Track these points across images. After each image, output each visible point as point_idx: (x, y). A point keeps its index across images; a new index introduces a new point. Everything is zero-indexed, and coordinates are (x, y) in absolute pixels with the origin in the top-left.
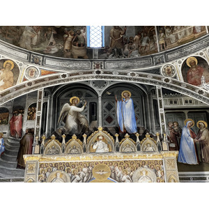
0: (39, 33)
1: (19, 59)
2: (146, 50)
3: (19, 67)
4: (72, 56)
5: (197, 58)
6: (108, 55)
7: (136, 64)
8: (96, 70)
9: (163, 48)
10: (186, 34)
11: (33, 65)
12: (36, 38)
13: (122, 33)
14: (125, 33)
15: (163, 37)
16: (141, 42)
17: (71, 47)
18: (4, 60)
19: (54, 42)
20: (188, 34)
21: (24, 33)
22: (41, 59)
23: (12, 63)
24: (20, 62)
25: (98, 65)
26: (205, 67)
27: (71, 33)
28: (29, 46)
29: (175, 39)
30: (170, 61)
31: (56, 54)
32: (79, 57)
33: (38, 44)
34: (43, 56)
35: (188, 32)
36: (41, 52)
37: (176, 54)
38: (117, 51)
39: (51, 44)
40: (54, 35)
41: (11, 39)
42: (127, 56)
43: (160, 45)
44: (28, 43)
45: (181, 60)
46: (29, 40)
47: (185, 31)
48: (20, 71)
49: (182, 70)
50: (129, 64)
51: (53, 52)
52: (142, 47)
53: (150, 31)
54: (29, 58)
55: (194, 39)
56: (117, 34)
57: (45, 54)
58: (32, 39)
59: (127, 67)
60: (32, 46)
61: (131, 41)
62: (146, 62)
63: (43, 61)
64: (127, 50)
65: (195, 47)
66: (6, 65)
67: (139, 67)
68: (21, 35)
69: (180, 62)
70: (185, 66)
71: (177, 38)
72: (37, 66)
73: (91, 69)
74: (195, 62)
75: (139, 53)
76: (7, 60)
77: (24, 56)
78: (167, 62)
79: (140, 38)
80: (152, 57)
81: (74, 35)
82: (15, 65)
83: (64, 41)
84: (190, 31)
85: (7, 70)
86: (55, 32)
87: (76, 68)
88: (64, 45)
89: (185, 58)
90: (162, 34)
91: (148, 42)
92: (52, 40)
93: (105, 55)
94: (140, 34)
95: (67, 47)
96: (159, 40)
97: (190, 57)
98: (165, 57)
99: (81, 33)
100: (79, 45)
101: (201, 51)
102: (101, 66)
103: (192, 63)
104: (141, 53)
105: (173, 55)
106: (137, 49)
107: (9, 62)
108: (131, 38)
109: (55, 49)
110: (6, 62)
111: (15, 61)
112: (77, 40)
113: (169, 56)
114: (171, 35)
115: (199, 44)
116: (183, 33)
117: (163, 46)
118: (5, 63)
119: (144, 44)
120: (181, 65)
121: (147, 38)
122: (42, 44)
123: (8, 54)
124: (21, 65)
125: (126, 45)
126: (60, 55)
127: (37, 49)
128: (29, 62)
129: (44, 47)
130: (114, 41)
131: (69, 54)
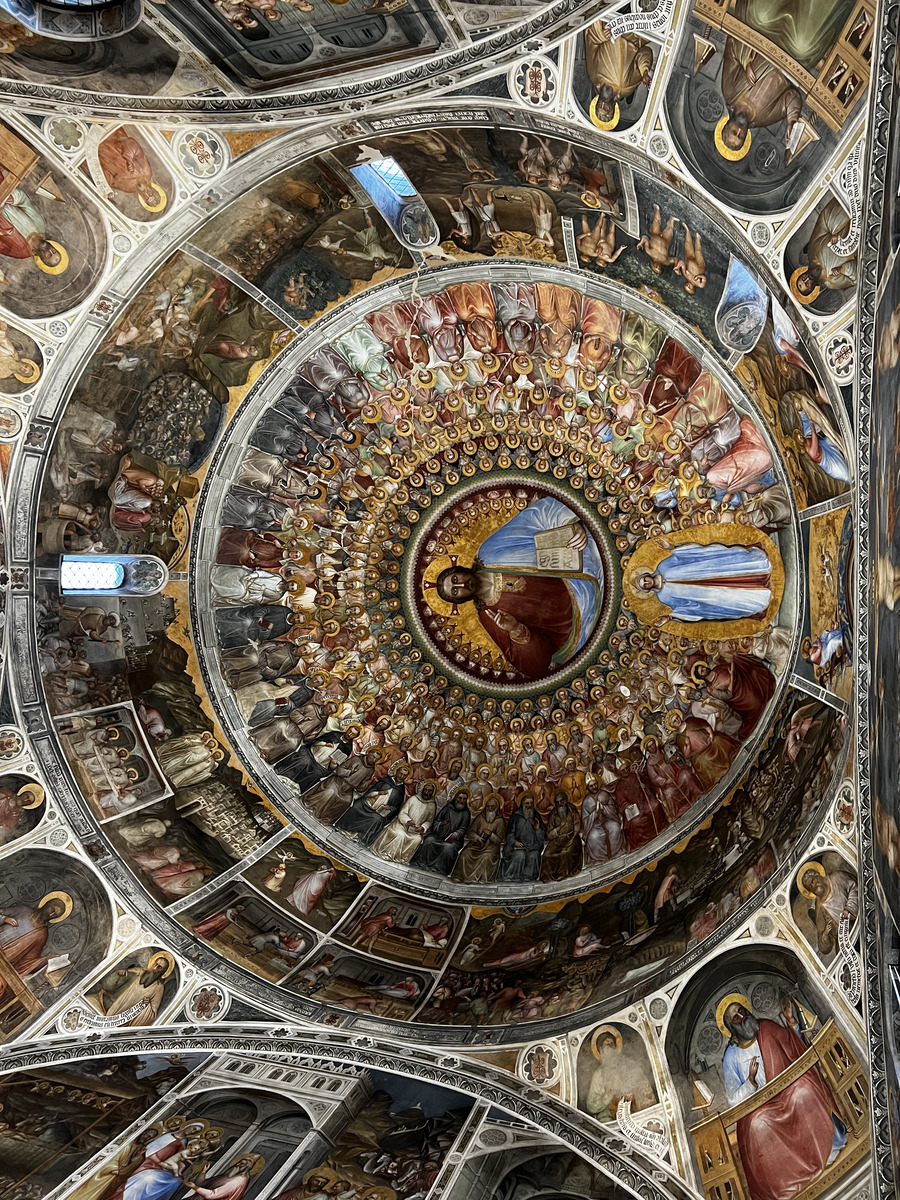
0: (98, 450)
1: (43, 397)
2: (56, 689)
3: (22, 395)
4: (43, 519)
5: (42, 808)
6: (43, 602)
7: (25, 667)
8: (9, 574)
9: (63, 728)
10: (96, 774)
11: (26, 429)
12: (87, 441)
13: (96, 634)
14: (94, 640)
15: (88, 725)
16: (74, 677)
17: (64, 518)
18: (39, 361)
19: (75, 481)
20: (96, 781)
21: (100, 417)
22: (38, 448)
23: (33, 379)
24: (34, 398)
25: (21, 579)
26: (18, 827)
27: (94, 519)
28: (70, 425)
29: (83, 752)
30: (34, 747)
31: (49, 482)
32: (40, 535)
33: (72, 444)
34: (45, 453)
35: (101, 778)
36: (55, 450)
37: (49, 758)
38: (53, 623)
39: (73, 475)
40: (92, 483)
41: (87, 386)
42: (43, 646)
43: (69, 719)
44: (75, 422)
45: (37, 770)
46: (83, 426)
47: (102, 773)
48: (10, 396)
49: (10, 776)
50: (24, 652)
51: (53, 476)
52: (64, 679)
53: (99, 696)
54: (42, 420)
55: (87, 794)
56: (92, 622)
57: (50, 458)
58: (86, 432)
59: (15, 646)
60: (70, 431)
61: (76, 654)
62: (29, 691)
63: (35, 451)
64: (57, 645)
65: (69, 798)
66: (27, 365)
67: (17, 675)
68: (95, 410)
69: (29, 769)
70: (20, 780)
71: (86, 756)
72: (22, 437)
73: (13, 563)
74: (30, 803)
75: (50, 674)
76: (41, 368)
77: (49, 410)
78: (31, 738)
79: (84, 675)
80: (42, 704)
81: (91, 527)
82: (27, 386)
83: (78, 505)
84: (102, 783)
85: (15, 366)
86: (98, 485)
87: (14, 527)
88: (68, 503)
89: (41, 779)
90: (93, 723)
91: (76, 692)
92: (82, 476)
93: (45, 595)
94: (92, 674)
95: (64, 509)
96: (81, 716)
97: (42, 791)
98: (41, 734)
99: (95, 542)
100: (67, 538)
101: (59, 814)
102: (19, 587)
103: (28, 798)
104: (49, 677)
105: (46, 751)
106: (58, 668)
107: (37, 373)
108: (83, 655)
109: (59, 481)
110: (35, 366)
111: (38, 386)
112: (80, 533)
113: (44, 743)
114: (91, 743)
115: (74, 808)
116: (97, 768)
117: (66, 727)
118: (32, 363)
119: (71, 684)
120: (24, 772)
121: (84, 689)
122: (72, 455)
123: (55, 372)
124: (27, 399)
125: (66, 644)
126: (47, 492)
127: (62, 441)
128: (34, 420)
129: (67, 457)
130: (76, 615)
131: (48, 513)
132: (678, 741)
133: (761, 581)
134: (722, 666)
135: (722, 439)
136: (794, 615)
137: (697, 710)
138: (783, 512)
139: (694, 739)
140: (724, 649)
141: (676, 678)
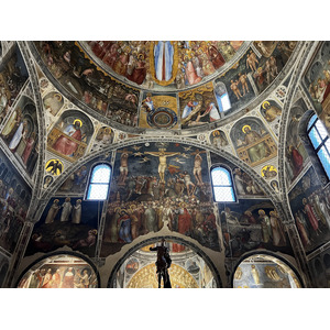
132: (123, 53)
133: (164, 78)
134: (143, 64)
135: (198, 69)
136: (156, 89)
137: (131, 57)
138: (179, 86)
139: (124, 58)
140: (147, 64)
141: (139, 49)
